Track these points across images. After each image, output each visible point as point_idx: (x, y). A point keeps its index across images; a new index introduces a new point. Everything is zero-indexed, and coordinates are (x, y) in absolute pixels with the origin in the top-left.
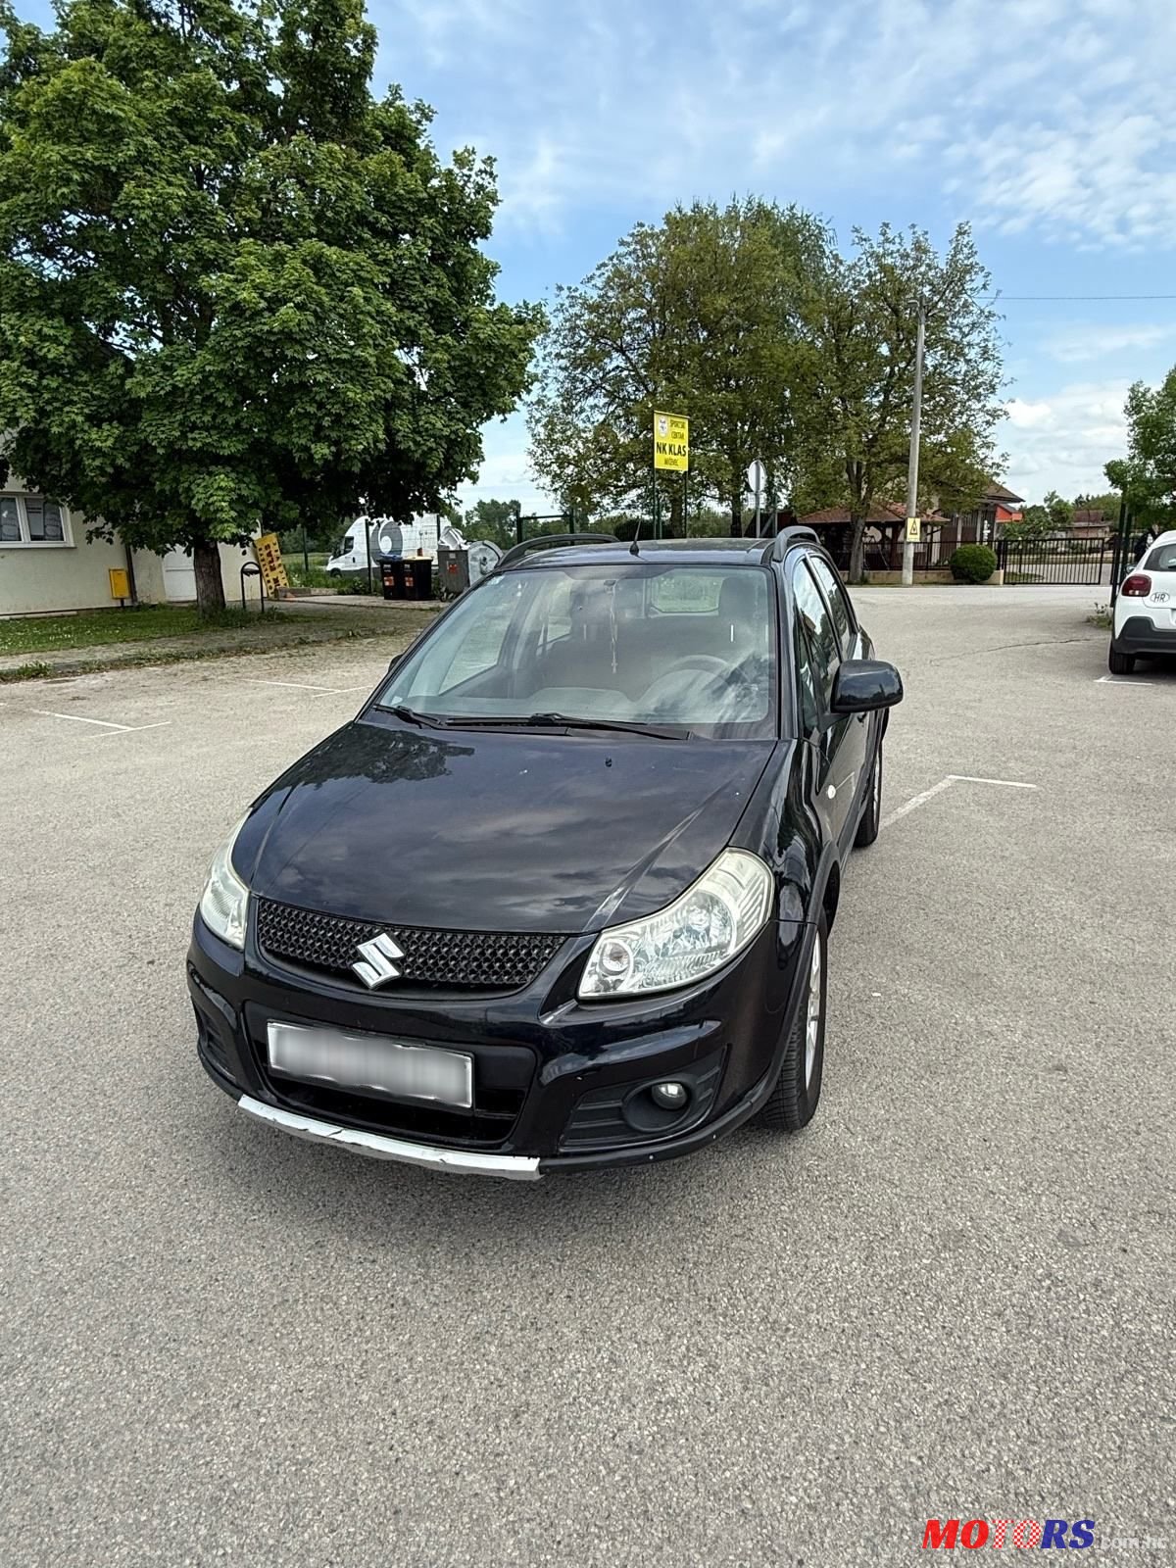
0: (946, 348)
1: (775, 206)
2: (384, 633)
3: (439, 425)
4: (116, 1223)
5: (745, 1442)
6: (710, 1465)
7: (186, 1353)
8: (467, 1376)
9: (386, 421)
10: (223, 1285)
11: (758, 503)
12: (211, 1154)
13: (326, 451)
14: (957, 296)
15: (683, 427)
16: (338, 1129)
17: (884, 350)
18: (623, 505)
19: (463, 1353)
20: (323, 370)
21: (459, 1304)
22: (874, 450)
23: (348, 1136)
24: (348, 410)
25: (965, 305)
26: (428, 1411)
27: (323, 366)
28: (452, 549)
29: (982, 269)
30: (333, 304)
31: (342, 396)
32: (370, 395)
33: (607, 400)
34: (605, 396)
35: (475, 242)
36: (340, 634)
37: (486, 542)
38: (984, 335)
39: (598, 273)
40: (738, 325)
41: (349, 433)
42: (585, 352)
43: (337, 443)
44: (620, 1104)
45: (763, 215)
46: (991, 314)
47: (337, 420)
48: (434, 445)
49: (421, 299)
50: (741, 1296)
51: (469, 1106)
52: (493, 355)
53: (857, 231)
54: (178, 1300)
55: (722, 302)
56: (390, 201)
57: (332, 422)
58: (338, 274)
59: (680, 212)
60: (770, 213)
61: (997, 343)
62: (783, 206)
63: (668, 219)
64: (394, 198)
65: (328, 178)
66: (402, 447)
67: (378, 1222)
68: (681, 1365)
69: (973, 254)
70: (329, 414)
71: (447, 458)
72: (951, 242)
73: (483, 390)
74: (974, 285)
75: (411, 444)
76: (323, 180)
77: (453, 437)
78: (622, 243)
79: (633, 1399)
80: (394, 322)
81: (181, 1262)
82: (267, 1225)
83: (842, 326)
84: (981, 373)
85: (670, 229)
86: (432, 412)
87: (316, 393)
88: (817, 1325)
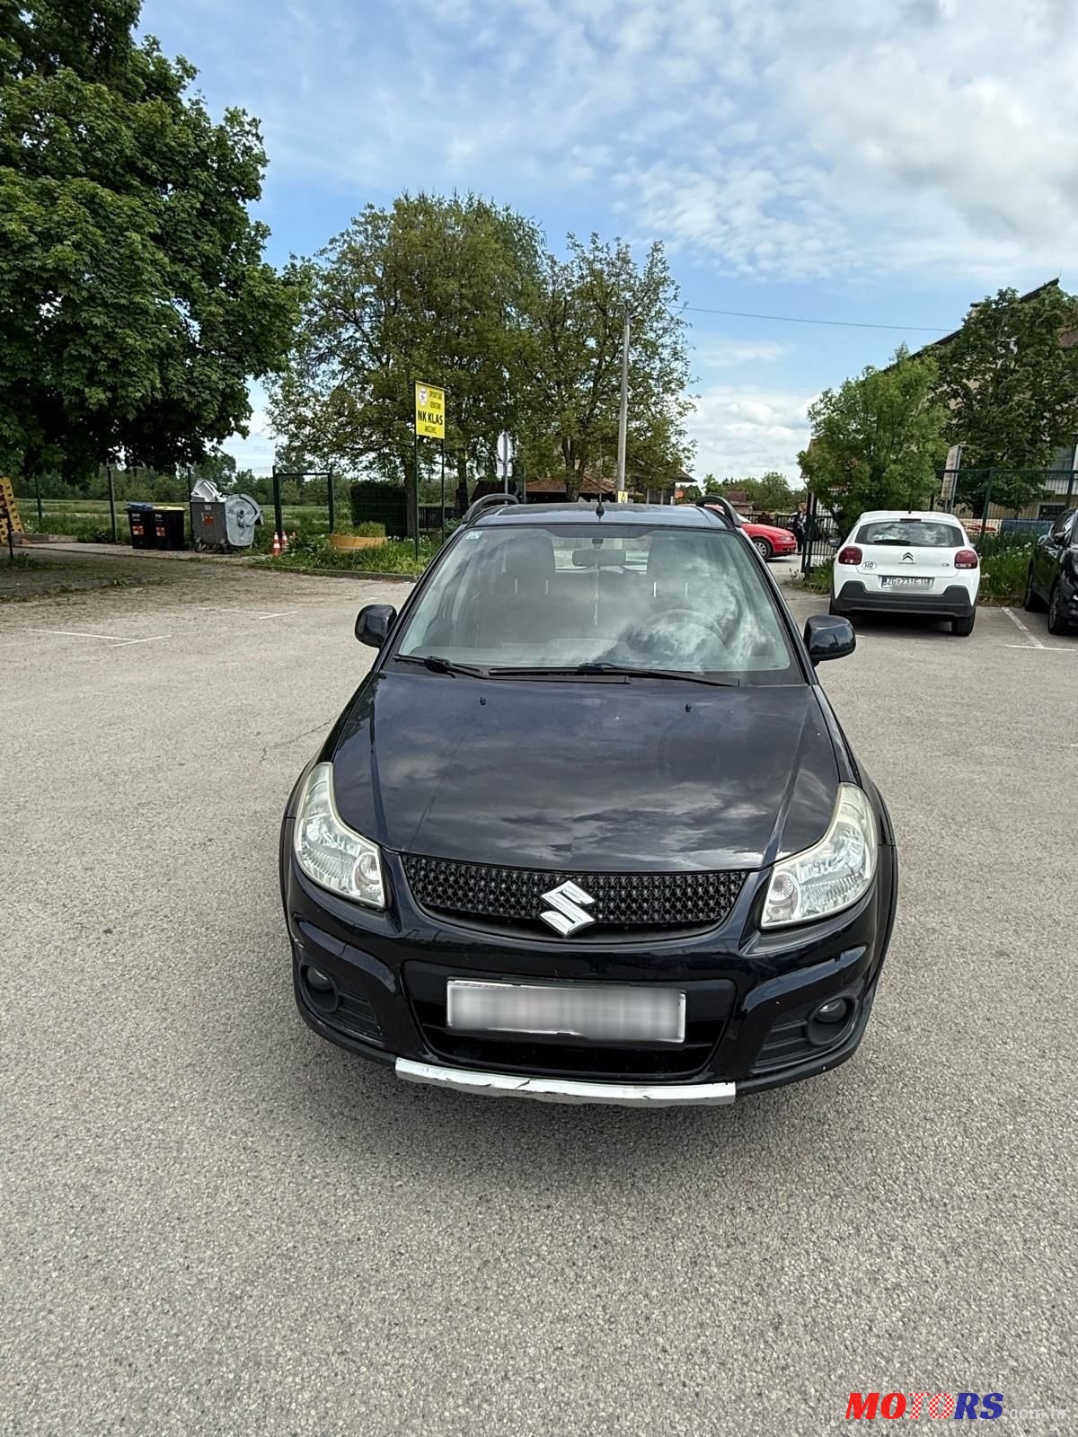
0: (644, 347)
1: (493, 205)
2: (149, 583)
3: (214, 377)
4: (250, 1213)
5: (977, 1309)
6: (963, 1335)
7: (417, 1334)
8: (709, 1301)
9: (161, 372)
10: (411, 1257)
11: (505, 472)
12: (309, 1125)
13: (102, 396)
14: (652, 302)
15: (440, 398)
16: (526, 1080)
17: (591, 343)
18: (360, 467)
19: (690, 1279)
20: (100, 313)
21: (657, 1234)
22: (589, 431)
23: (539, 1086)
24: (124, 356)
25: (659, 312)
26: (695, 1341)
27: (99, 309)
28: (207, 500)
29: (673, 282)
30: (108, 247)
31: (120, 341)
32: (147, 342)
33: (341, 367)
34: (340, 363)
35: (243, 201)
36: (105, 583)
37: (242, 495)
38: (674, 338)
39: (330, 247)
40: (466, 309)
41: (126, 380)
42: (320, 320)
43: (113, 389)
44: (805, 1023)
45: (482, 212)
46: (678, 323)
47: (114, 365)
48: (209, 397)
49: (195, 253)
50: (891, 1182)
51: (681, 1041)
52: (268, 313)
53: (570, 237)
54: (373, 1281)
55: (453, 286)
56: (161, 152)
57: (109, 367)
58: (112, 217)
59: (407, 200)
60: (488, 210)
61: (685, 346)
62: (500, 208)
63: (397, 205)
64: (165, 149)
65: (97, 118)
66: (175, 397)
67: (528, 1168)
68: (883, 1252)
69: (666, 269)
70: (105, 358)
71: (222, 410)
72: (648, 256)
73: (257, 347)
74: (666, 295)
75: (185, 394)
76: (92, 118)
77: (228, 390)
78: (355, 222)
79: (864, 1291)
80: (167, 272)
81: (351, 1242)
82: (418, 1189)
83: (555, 320)
84: (672, 371)
85: (398, 214)
86: (207, 365)
87: (92, 336)
88: (965, 1196)
